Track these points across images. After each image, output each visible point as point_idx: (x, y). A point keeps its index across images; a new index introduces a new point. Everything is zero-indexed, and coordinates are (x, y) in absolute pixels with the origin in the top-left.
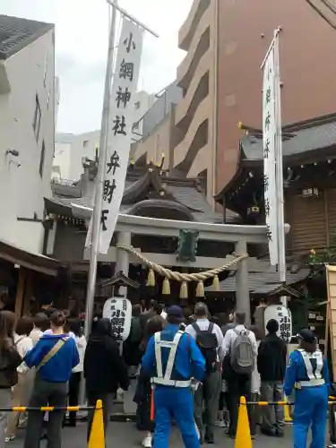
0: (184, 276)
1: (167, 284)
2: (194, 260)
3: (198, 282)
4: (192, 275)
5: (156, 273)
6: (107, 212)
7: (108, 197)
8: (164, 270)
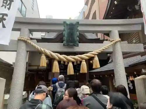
0: (70, 58)
1: (56, 64)
2: (78, 46)
3: (81, 62)
4: (76, 57)
5: (47, 57)
6: (7, 15)
7: (8, 7)
8: (54, 54)
